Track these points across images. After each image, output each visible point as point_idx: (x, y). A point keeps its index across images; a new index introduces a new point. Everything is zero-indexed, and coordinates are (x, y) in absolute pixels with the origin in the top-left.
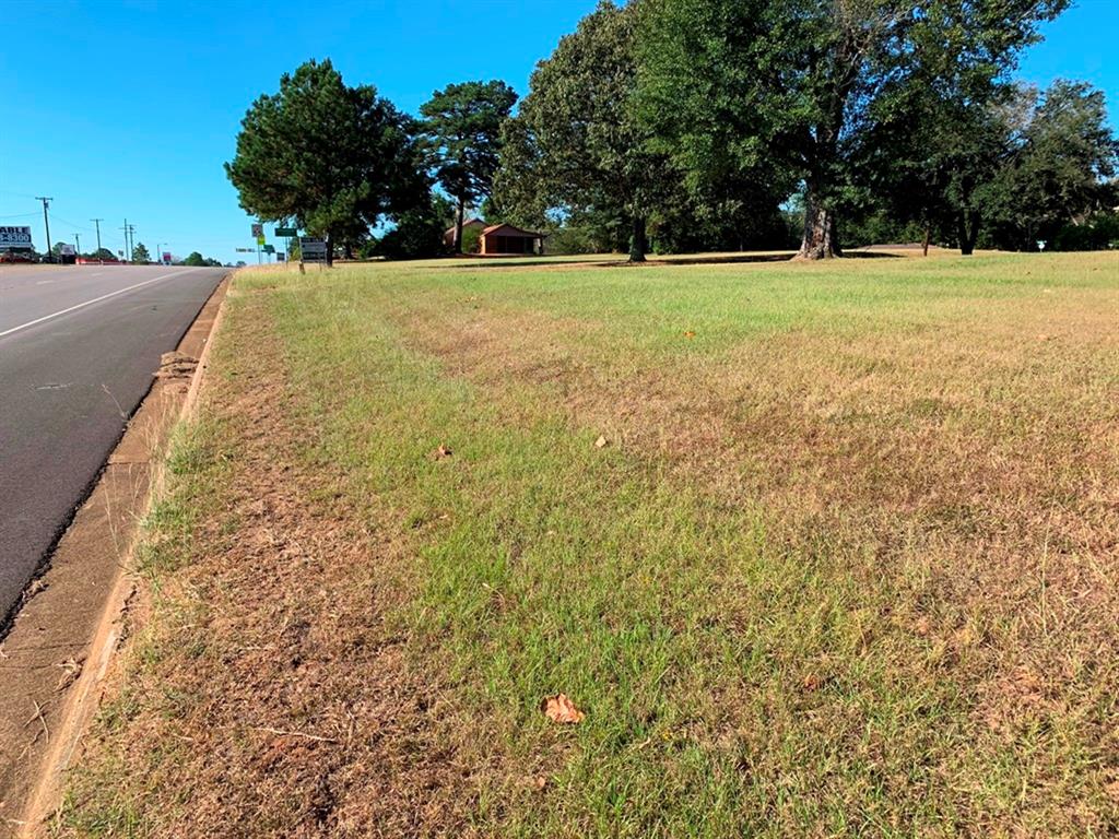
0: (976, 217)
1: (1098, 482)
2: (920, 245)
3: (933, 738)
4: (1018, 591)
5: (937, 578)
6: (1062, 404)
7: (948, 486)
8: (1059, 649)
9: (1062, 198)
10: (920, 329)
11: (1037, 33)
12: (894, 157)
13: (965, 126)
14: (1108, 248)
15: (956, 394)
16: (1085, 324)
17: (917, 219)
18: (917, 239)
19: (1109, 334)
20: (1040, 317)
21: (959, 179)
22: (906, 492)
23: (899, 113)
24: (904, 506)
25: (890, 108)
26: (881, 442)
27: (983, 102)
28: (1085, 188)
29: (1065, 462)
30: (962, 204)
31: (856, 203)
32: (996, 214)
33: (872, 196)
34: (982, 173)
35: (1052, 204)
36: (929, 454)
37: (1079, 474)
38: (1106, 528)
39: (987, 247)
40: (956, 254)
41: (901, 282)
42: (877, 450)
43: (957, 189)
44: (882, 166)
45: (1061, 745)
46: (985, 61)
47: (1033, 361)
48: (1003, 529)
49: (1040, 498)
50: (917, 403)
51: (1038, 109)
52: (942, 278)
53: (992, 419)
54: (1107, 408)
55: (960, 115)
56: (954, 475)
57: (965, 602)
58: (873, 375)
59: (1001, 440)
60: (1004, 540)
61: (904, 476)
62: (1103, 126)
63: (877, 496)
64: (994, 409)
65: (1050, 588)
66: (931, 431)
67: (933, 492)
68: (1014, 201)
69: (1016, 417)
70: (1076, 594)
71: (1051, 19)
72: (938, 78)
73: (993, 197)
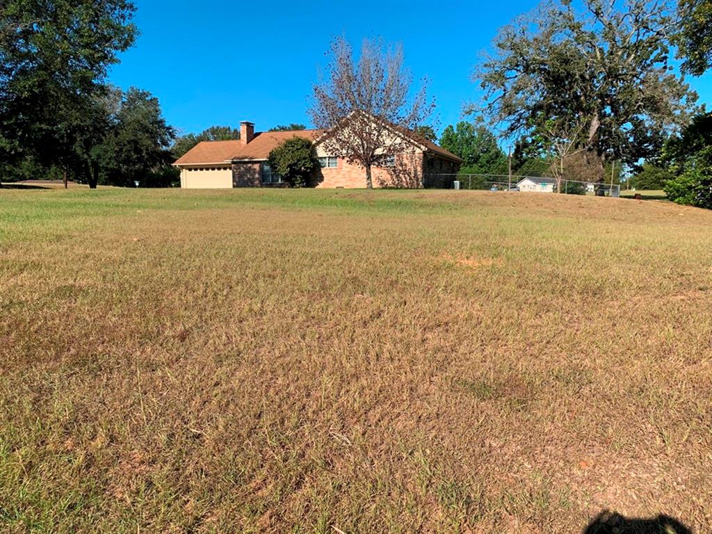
0: (95, 164)
1: (168, 324)
2: (62, 181)
3: (79, 523)
4: (130, 402)
5: (78, 407)
6: (148, 280)
7: (82, 343)
8: (154, 432)
9: (144, 157)
10: (59, 238)
11: (115, 57)
12: (33, 122)
13: (79, 107)
14: (171, 186)
15: (85, 280)
16: (158, 230)
17: (57, 164)
18: (59, 177)
19: (171, 236)
20: (134, 227)
21: (81, 140)
22: (52, 353)
23: (32, 91)
24: (51, 363)
25: (25, 87)
26: (32, 320)
27: (89, 94)
28: (155, 152)
29: (151, 315)
30: (86, 156)
31: (8, 150)
32: (108, 164)
33: (20, 146)
34: (95, 138)
35: (140, 160)
36: (68, 323)
37: (159, 320)
38: (175, 351)
39: (106, 184)
40: (86, 187)
41: (46, 206)
42: (30, 327)
43: (81, 146)
44: (25, 127)
45: (158, 492)
46: (86, 68)
47: (130, 255)
48: (118, 364)
49: (139, 340)
50: (58, 289)
51: (123, 103)
52: (75, 203)
53: (108, 294)
54: (171, 279)
55: (75, 99)
56: (85, 334)
57: (96, 419)
58: (25, 273)
59: (114, 306)
60: (119, 371)
61: (52, 342)
62: (160, 118)
63: (30, 359)
64: (109, 287)
65: (147, 395)
66: (69, 307)
67: (72, 349)
68: (117, 156)
69: (122, 291)
70: (162, 394)
71: (123, 51)
72: (57, 73)
73: (104, 152)
